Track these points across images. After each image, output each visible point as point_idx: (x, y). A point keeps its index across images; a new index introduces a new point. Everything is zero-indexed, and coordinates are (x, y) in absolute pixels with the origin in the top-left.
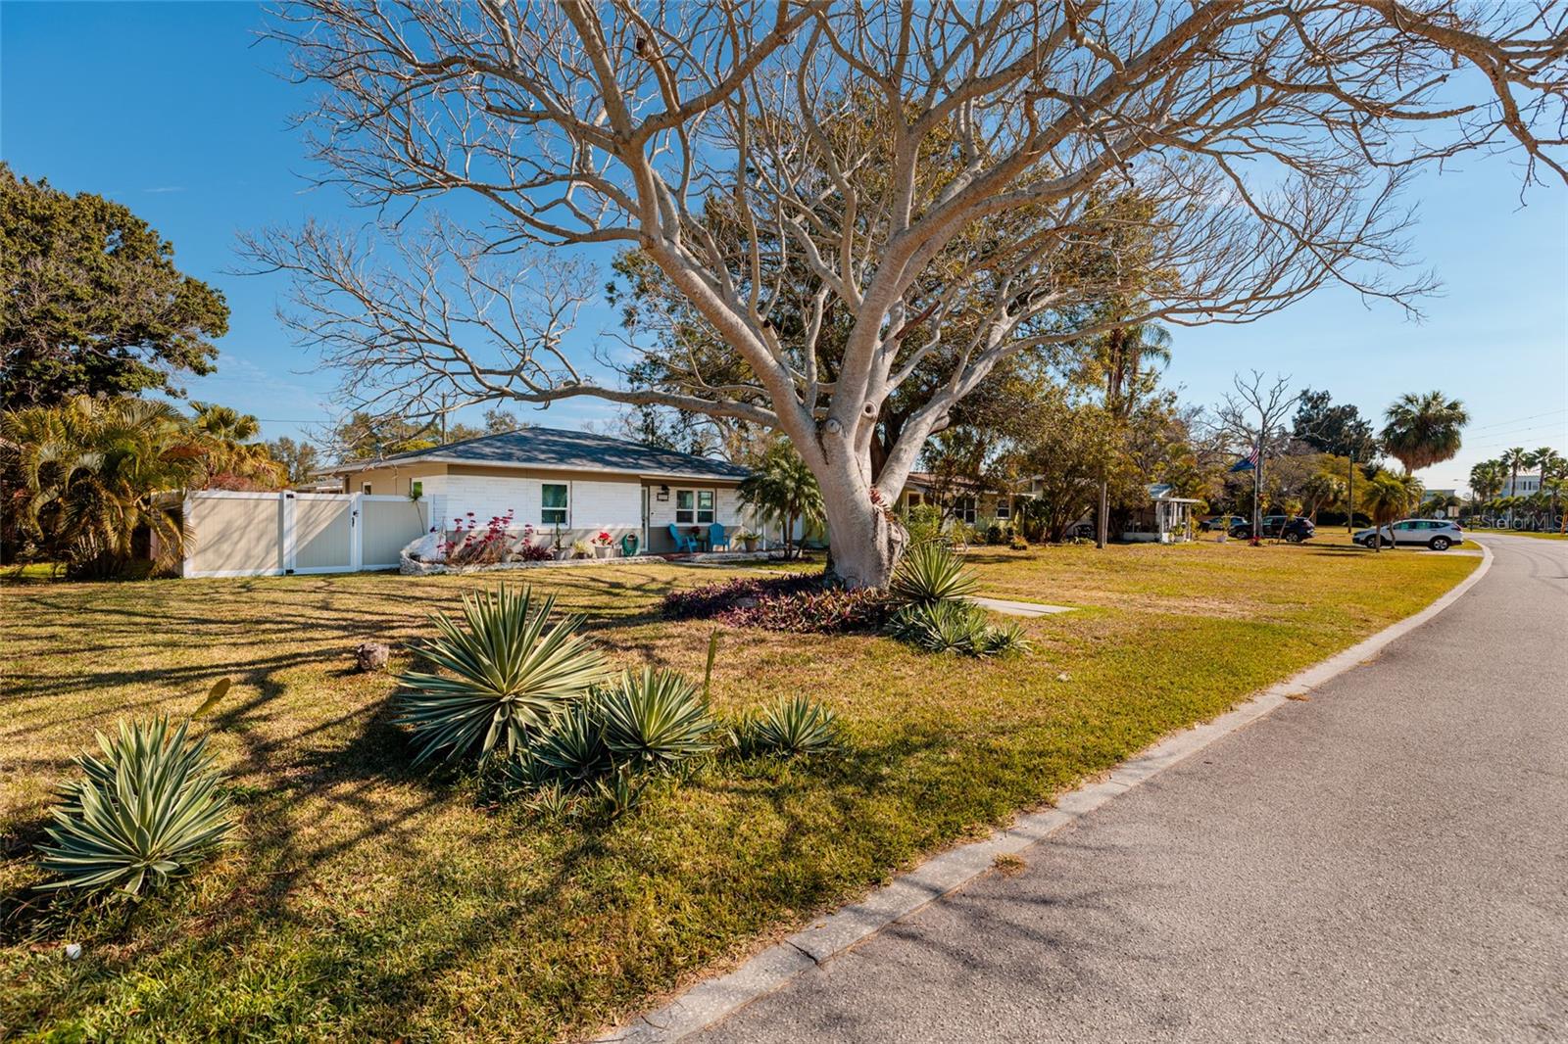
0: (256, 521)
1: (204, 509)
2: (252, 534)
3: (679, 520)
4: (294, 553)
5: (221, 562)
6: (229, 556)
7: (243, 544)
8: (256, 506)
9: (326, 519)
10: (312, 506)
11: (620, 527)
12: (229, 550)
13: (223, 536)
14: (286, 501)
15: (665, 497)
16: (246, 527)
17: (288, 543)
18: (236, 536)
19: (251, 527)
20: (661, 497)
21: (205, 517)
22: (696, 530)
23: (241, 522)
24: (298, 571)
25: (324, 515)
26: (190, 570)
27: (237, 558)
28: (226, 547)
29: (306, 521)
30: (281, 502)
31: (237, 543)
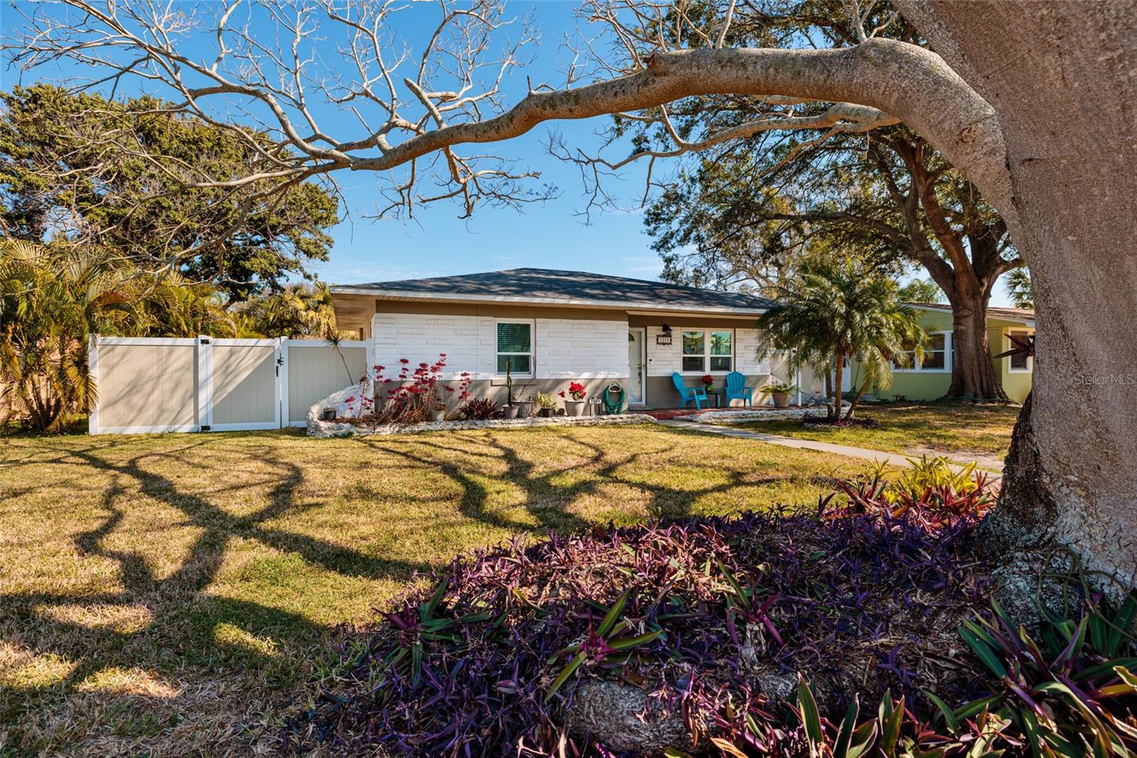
0: (170, 370)
1: (114, 357)
2: (166, 385)
3: (686, 368)
4: (211, 406)
5: (131, 417)
6: (141, 410)
7: (156, 395)
8: (170, 353)
9: (246, 369)
10: (232, 354)
11: (601, 376)
12: (141, 403)
13: (134, 387)
14: (201, 348)
15: (667, 340)
16: (159, 377)
17: (205, 395)
18: (148, 387)
19: (164, 378)
20: (661, 340)
21: (113, 367)
22: (707, 380)
23: (153, 371)
24: (214, 427)
25: (245, 364)
26: (97, 425)
27: (151, 412)
28: (137, 400)
29: (226, 370)
30: (196, 348)
31: (149, 394)
